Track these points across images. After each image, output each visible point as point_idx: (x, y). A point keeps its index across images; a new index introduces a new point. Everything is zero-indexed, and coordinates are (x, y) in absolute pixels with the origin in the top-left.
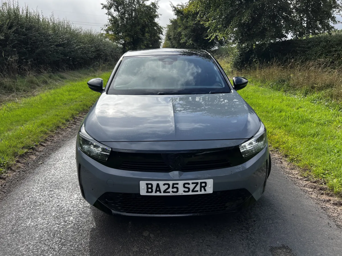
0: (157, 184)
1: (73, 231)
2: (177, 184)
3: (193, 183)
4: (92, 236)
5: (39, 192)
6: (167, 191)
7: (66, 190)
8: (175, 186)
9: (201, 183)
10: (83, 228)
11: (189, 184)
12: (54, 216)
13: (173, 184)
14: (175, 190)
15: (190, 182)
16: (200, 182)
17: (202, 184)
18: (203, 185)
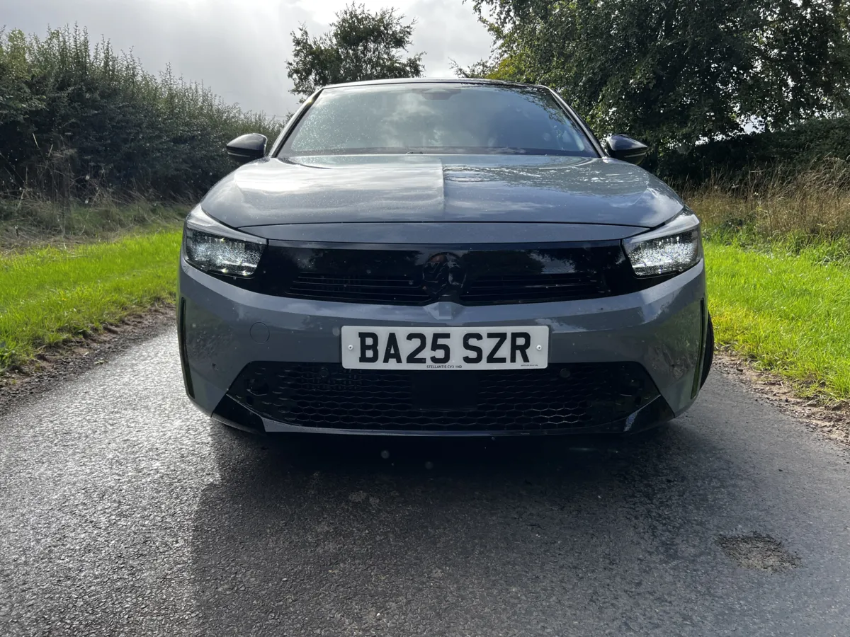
0: (390, 334)
1: (156, 489)
2: (447, 336)
3: (490, 335)
4: (207, 499)
5: (81, 414)
6: (418, 356)
7: (155, 412)
8: (441, 341)
9: (515, 336)
10: (186, 482)
11: (479, 337)
12: (112, 459)
13: (436, 336)
14: (440, 354)
15: (483, 331)
16: (512, 333)
17: (517, 339)
18: (521, 341)
